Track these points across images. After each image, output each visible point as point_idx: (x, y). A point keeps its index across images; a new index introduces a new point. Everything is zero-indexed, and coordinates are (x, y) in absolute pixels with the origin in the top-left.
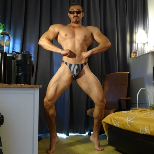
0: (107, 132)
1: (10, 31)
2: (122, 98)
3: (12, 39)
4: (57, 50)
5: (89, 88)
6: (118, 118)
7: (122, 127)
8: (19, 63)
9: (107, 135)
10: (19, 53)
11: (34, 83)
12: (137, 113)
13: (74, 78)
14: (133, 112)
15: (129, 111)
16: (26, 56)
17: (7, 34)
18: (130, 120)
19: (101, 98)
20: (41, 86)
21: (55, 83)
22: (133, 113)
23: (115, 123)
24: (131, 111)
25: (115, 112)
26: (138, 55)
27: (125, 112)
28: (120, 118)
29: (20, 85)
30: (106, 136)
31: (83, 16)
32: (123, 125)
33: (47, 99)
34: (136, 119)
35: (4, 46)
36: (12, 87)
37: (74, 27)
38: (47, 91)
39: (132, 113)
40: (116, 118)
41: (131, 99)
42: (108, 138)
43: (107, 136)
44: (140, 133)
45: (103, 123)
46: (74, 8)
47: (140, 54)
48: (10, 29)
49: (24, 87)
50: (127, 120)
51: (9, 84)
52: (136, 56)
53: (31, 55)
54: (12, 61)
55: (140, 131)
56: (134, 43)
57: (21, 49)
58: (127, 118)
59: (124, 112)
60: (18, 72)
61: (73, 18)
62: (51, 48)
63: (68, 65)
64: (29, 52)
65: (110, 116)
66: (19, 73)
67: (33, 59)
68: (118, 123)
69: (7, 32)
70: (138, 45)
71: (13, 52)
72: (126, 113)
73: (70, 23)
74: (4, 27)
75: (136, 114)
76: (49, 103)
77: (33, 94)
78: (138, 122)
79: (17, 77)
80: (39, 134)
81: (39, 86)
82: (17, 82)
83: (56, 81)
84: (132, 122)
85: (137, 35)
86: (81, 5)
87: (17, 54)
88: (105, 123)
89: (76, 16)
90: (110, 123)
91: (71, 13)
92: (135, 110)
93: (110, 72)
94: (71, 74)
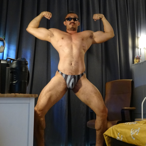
1: (5, 37)
2: (125, 108)
6: (121, 130)
7: (126, 141)
8: (14, 70)
10: (13, 60)
11: (29, 92)
12: (142, 124)
14: (138, 123)
15: (133, 122)
16: (21, 63)
17: (1, 39)
18: (134, 133)
22: (138, 125)
23: (119, 136)
24: (136, 122)
25: (118, 123)
26: (141, 61)
27: (129, 123)
28: (123, 130)
32: (127, 138)
36: (5, 96)
37: (71, 34)
40: (119, 130)
41: (135, 109)
45: (105, 136)
47: (143, 60)
48: (5, 34)
50: (132, 133)
51: (2, 93)
52: (139, 62)
53: (27, 61)
54: (6, 68)
56: (137, 49)
58: (132, 130)
61: (70, 24)
64: (24, 59)
65: (112, 128)
66: (13, 81)
67: (28, 66)
68: (122, 136)
69: (1, 37)
70: (141, 50)
71: (7, 58)
72: (130, 125)
75: (141, 126)
77: (28, 104)
78: (143, 135)
79: (11, 85)
81: (35, 96)
82: (11, 92)
84: (136, 135)
85: (139, 39)
87: (12, 61)
88: (106, 136)
89: (73, 23)
90: (113, 136)
92: (139, 121)
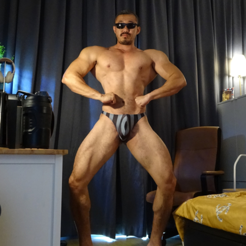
0: (183, 232)
1: (14, 57)
2: (208, 172)
3: (17, 71)
4: (94, 95)
5: (147, 158)
6: (201, 207)
7: (208, 224)
8: (30, 112)
9: (181, 237)
10: (28, 95)
11: (53, 147)
12: (233, 198)
13: (122, 140)
14: (227, 196)
15: (219, 195)
16: (41, 100)
17: (8, 61)
18: (221, 211)
19: (166, 175)
20: (66, 151)
21: (88, 149)
22: (228, 198)
23: (196, 217)
24: (224, 194)
25: (195, 196)
26: (233, 97)
27: (213, 196)
28: (204, 207)
29: (29, 149)
30: (180, 239)
31: (139, 33)
32: (209, 220)
33: (74, 177)
34: (233, 209)
35: (3, 83)
36: (15, 152)
37: (122, 52)
38: (74, 164)
39: (226, 199)
40: (197, 206)
41: (223, 174)
42: (183, 243)
43: (182, 240)
44: (241, 234)
46: (124, 19)
47: (238, 96)
48: (14, 53)
49: (36, 154)
50: (218, 211)
51: (10, 148)
52: (231, 98)
53: (50, 97)
54: (17, 107)
55: (241, 231)
56: (227, 77)
57: (32, 87)
58: (217, 207)
59: (210, 196)
60: (27, 128)
62: (83, 91)
63: (112, 117)
64: (45, 93)
65: (187, 204)
66: (29, 129)
67: (52, 104)
68: (202, 215)
69: (9, 58)
70: (234, 79)
71: (18, 92)
72: (214, 199)
73: (117, 43)
74: (3, 49)
75: (233, 200)
76: (77, 184)
77: (52, 165)
78: (236, 215)
79: (26, 135)
80: (61, 236)
81: (63, 152)
82: (24, 145)
83: (91, 146)
84: (225, 215)
85: (232, 62)
86: (135, 13)
87: (26, 96)
88: (177, 216)
89: (126, 33)
90: (187, 216)
91: (119, 27)
92: (230, 193)
93: (186, 127)
94: (117, 133)
